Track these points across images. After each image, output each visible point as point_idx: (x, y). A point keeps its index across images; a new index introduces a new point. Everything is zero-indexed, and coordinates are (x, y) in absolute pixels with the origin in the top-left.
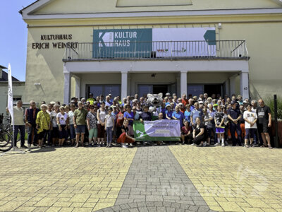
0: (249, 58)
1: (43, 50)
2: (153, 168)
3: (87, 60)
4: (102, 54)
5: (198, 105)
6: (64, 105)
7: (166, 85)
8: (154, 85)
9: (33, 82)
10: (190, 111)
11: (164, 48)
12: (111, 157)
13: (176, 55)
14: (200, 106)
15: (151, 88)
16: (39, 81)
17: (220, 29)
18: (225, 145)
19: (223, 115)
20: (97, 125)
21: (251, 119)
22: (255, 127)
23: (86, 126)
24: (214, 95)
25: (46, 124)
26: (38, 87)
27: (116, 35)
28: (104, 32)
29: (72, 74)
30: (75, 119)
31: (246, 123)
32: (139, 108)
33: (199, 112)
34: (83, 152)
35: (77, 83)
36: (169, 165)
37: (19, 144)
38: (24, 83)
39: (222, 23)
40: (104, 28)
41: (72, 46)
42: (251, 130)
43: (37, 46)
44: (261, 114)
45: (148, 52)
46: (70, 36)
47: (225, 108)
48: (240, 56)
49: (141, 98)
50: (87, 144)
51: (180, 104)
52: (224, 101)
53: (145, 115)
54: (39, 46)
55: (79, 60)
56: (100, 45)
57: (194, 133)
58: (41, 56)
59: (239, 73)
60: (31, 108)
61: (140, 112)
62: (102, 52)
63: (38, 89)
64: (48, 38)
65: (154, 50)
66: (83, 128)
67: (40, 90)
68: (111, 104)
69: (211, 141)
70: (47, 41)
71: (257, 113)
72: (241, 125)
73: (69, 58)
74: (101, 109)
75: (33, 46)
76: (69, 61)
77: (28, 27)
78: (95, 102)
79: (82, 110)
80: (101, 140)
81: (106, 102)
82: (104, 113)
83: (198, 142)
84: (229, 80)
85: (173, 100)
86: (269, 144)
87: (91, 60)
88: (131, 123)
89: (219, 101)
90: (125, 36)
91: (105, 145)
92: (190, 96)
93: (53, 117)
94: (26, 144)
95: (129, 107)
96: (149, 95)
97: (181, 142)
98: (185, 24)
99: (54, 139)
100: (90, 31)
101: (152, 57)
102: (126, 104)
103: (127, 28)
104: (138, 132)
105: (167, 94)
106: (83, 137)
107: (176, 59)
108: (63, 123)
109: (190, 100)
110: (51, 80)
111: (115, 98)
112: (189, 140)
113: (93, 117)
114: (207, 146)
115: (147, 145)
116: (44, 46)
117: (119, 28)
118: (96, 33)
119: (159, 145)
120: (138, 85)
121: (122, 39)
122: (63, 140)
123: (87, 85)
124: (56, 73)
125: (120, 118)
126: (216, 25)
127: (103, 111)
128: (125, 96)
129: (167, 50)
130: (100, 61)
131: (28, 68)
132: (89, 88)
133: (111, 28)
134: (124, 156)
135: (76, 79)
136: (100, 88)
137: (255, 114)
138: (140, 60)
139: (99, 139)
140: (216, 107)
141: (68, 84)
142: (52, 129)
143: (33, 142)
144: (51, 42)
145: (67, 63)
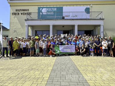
0: (104, 19)
1: (17, 16)
2: (64, 67)
3: (35, 20)
4: (42, 17)
5: (82, 39)
6: (25, 39)
7: (69, 31)
8: (64, 31)
9: (13, 29)
10: (79, 41)
11: (68, 15)
12: (45, 61)
13: (73, 18)
14: (84, 39)
15: (62, 32)
16: (15, 29)
17: (91, 7)
18: (94, 56)
19: (93, 43)
20: (39, 47)
21: (105, 45)
22: (107, 48)
23: (35, 48)
24: (88, 35)
25: (17, 47)
26: (15, 31)
27: (48, 9)
28: (43, 8)
29: (29, 26)
30: (30, 45)
31: (103, 46)
32: (57, 40)
33: (83, 42)
34: (33, 59)
35: (31, 30)
36: (71, 65)
37: (5, 56)
38: (9, 30)
39: (92, 4)
40: (42, 6)
41: (29, 14)
42: (105, 50)
43: (14, 14)
44: (110, 43)
45: (61, 17)
46: (28, 10)
47: (94, 40)
48: (100, 18)
49: (58, 36)
50: (35, 55)
51: (75, 38)
52: (94, 37)
53: (60, 43)
54: (15, 14)
55: (32, 20)
56: (41, 14)
57: (81, 51)
58: (16, 18)
59: (99, 26)
60: (10, 40)
61: (58, 42)
62: (41, 16)
63: (15, 32)
64: (19, 10)
65: (64, 16)
66: (33, 48)
67: (16, 33)
68: (45, 38)
69: (88, 54)
70: (18, 12)
71: (108, 42)
72: (101, 47)
73: (28, 19)
74: (41, 40)
75: (12, 14)
76: (28, 20)
77: (10, 6)
78: (38, 38)
79: (33, 41)
80: (41, 54)
81: (43, 38)
82: (42, 42)
83: (82, 55)
84: (95, 28)
85: (72, 37)
86: (112, 56)
87: (37, 20)
88: (54, 46)
89: (91, 37)
90: (51, 10)
91: (43, 56)
92: (79, 35)
93: (20, 44)
94: (9, 55)
95: (53, 40)
96: (62, 35)
97: (75, 55)
98: (77, 5)
99: (21, 53)
100: (37, 8)
101: (63, 18)
102: (51, 39)
103: (52, 6)
104: (57, 50)
105: (69, 34)
106: (33, 52)
107: (73, 20)
108: (24, 46)
109: (79, 37)
110: (20, 28)
111: (47, 36)
112: (78, 54)
113: (38, 44)
114: (86, 56)
115: (61, 56)
116: (17, 14)
117: (49, 6)
118: (39, 8)
119: (66, 56)
120: (57, 31)
121: (50, 11)
122: (25, 54)
123: (35, 31)
124: (22, 26)
125: (49, 44)
126: (90, 5)
127: (42, 41)
128: (51, 35)
129: (69, 16)
130: (41, 20)
131: (10, 23)
132: (36, 32)
133: (46, 6)
134: (51, 61)
135: (31, 28)
136: (41, 32)
137: (107, 43)
138: (58, 20)
139: (40, 53)
140: (90, 40)
141: (27, 30)
142: (20, 49)
143: (12, 54)
144: (20, 12)
145: (27, 21)
